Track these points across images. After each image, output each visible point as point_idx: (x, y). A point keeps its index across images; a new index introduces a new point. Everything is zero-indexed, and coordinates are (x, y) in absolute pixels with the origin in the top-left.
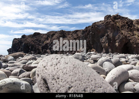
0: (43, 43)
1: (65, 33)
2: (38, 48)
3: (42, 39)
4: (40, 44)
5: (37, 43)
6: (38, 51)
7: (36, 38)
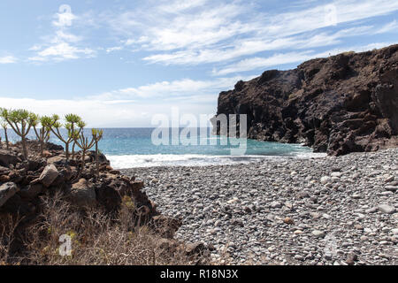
0: (287, 98)
2: (273, 115)
3: (285, 89)
4: (280, 100)
5: (269, 99)
6: (273, 122)
7: (267, 88)
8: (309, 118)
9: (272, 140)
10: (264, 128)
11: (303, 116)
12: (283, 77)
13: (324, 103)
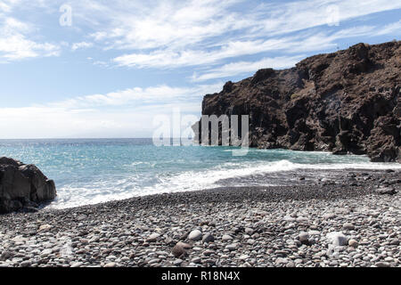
5: (268, 100)
6: (275, 125)
7: (263, 88)
12: (279, 77)
13: (349, 100)
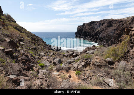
0: (96, 30)
1: (112, 22)
3: (96, 27)
4: (94, 30)
5: (92, 30)
6: (92, 36)
7: (91, 27)
8: (100, 37)
9: (91, 41)
10: (90, 38)
11: (99, 36)
12: (96, 23)
